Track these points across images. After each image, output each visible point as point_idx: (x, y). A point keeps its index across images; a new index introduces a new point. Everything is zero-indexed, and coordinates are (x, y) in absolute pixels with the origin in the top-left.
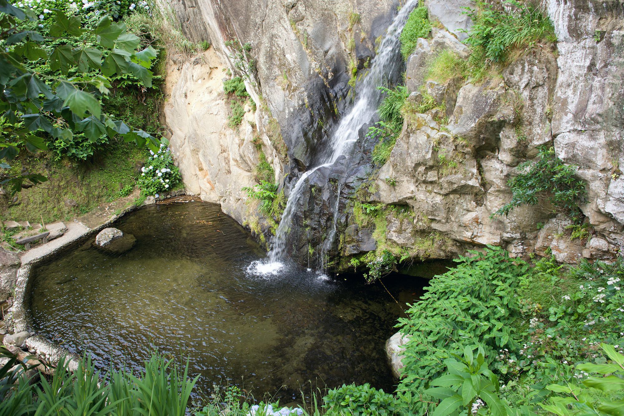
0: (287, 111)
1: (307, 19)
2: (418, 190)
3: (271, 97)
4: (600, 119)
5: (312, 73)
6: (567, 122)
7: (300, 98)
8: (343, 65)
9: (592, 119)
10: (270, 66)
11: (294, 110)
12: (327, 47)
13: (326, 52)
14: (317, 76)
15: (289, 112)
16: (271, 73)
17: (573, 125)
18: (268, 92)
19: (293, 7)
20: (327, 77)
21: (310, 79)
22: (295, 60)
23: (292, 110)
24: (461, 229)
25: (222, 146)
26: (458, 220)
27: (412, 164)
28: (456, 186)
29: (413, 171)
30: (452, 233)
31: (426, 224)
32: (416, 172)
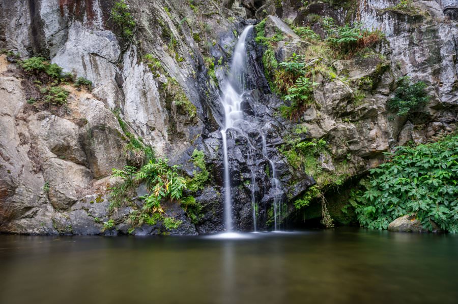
0: (182, 76)
1: (173, 12)
2: (337, 123)
3: (163, 59)
4: (426, 62)
6: (410, 68)
7: (188, 68)
8: (201, 59)
9: (423, 63)
10: (154, 33)
15: (185, 77)
16: (156, 39)
17: (413, 68)
18: (158, 54)
20: (196, 62)
22: (178, 36)
24: (369, 143)
25: (20, 135)
26: (367, 137)
27: (334, 102)
28: (367, 111)
29: (333, 109)
30: (363, 149)
31: (345, 149)
32: (338, 108)
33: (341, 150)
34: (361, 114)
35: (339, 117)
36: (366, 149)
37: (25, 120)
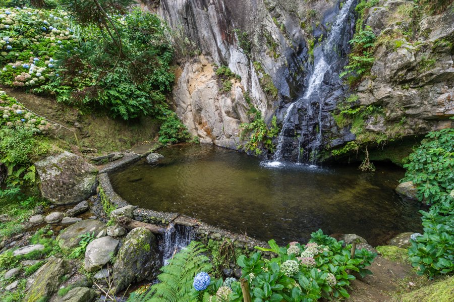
0: (274, 69)
1: (282, 16)
2: (394, 90)
3: (263, 61)
5: (287, 46)
7: (282, 61)
8: (304, 43)
10: (261, 44)
11: (279, 68)
12: (294, 32)
13: (294, 35)
14: (290, 49)
15: (276, 69)
16: (262, 48)
18: (261, 59)
19: (273, 9)
20: (295, 49)
21: (287, 50)
22: (278, 38)
23: (278, 68)
24: (434, 108)
25: (216, 106)
26: (431, 102)
27: (392, 72)
28: (435, 76)
29: (391, 78)
30: (425, 113)
31: (400, 113)
32: (396, 77)
33: (395, 114)
34: (426, 80)
35: (398, 85)
36: (429, 113)
37: (218, 99)
